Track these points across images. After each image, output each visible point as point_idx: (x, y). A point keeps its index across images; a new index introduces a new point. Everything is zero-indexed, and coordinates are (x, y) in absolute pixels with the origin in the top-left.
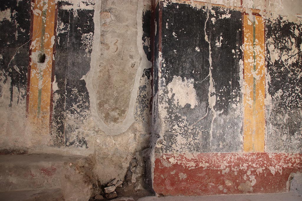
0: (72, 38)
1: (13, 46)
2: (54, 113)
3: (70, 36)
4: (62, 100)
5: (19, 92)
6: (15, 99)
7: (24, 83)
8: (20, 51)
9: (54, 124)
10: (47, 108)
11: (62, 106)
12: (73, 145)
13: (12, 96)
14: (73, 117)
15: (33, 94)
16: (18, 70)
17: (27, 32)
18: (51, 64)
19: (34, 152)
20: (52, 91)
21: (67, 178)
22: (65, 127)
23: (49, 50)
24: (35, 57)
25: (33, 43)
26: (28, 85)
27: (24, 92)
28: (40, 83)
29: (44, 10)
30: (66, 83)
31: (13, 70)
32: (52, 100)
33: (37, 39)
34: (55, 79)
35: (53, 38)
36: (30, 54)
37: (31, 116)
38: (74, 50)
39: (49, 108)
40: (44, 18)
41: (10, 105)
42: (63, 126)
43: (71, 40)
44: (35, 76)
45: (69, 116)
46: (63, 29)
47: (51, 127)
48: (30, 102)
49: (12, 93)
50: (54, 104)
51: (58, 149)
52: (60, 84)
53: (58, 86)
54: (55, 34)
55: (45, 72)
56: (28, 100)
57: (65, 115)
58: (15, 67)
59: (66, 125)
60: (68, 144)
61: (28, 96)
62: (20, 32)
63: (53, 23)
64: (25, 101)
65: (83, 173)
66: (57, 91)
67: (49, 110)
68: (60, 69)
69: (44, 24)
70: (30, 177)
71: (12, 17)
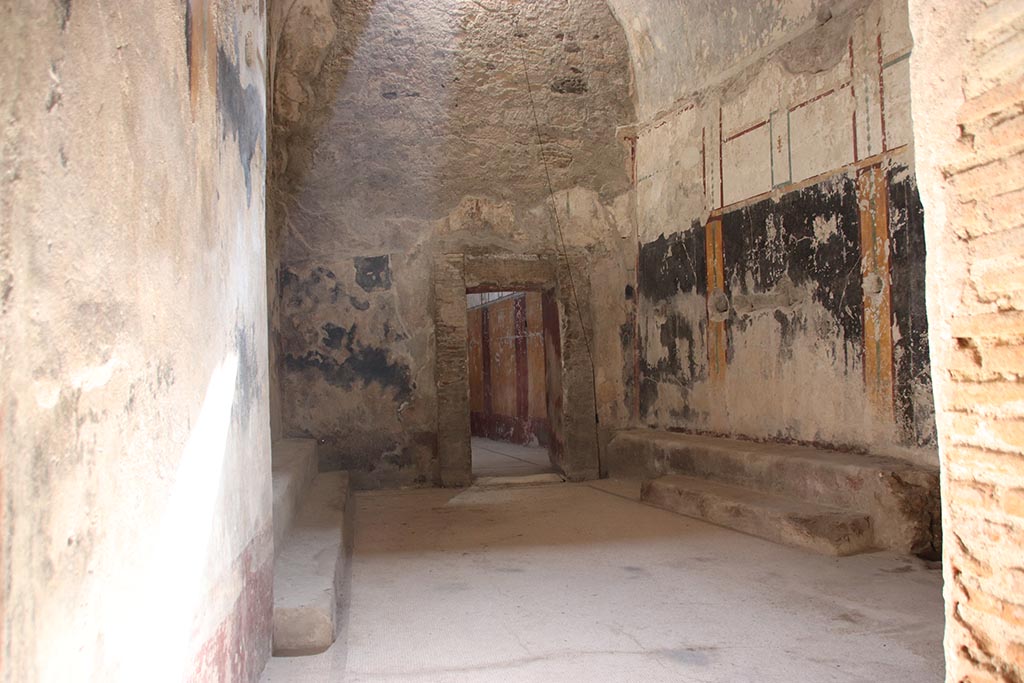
0: (913, 233)
1: (842, 274)
2: (897, 383)
3: (910, 232)
4: (907, 357)
5: (854, 349)
6: (850, 362)
7: (858, 334)
8: (851, 279)
9: (899, 403)
10: (887, 375)
11: (908, 369)
12: (928, 446)
13: (846, 357)
14: (925, 390)
15: (870, 351)
16: (850, 313)
17: (855, 245)
18: (888, 292)
19: (876, 453)
20: (893, 342)
21: (877, 497)
22: (915, 410)
23: (884, 268)
24: (868, 284)
25: (864, 262)
26: (863, 336)
27: (858, 348)
28: (877, 329)
29: (871, 197)
30: (910, 324)
31: (845, 313)
32: (893, 359)
33: (868, 253)
34: (895, 319)
35: (887, 242)
36: (862, 282)
37: (869, 389)
38: (918, 257)
39: (890, 373)
40: (872, 211)
41: (846, 373)
42: (910, 408)
43: (911, 238)
44: (871, 319)
45: (920, 388)
46: (900, 221)
47: (896, 410)
48: (867, 366)
49: (846, 352)
50: (897, 367)
51: (907, 450)
52: (903, 329)
53: (900, 332)
54: (889, 237)
55: (882, 309)
56: (864, 361)
57: (913, 386)
58: (847, 308)
59: (915, 405)
60: (921, 442)
61: (864, 356)
62: (848, 249)
63: (884, 215)
64: (860, 365)
65: (901, 495)
66: (900, 342)
67: (891, 378)
68: (900, 300)
69: (873, 222)
70: (835, 486)
71: (838, 227)
